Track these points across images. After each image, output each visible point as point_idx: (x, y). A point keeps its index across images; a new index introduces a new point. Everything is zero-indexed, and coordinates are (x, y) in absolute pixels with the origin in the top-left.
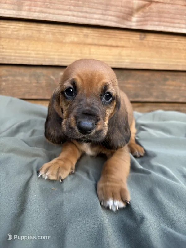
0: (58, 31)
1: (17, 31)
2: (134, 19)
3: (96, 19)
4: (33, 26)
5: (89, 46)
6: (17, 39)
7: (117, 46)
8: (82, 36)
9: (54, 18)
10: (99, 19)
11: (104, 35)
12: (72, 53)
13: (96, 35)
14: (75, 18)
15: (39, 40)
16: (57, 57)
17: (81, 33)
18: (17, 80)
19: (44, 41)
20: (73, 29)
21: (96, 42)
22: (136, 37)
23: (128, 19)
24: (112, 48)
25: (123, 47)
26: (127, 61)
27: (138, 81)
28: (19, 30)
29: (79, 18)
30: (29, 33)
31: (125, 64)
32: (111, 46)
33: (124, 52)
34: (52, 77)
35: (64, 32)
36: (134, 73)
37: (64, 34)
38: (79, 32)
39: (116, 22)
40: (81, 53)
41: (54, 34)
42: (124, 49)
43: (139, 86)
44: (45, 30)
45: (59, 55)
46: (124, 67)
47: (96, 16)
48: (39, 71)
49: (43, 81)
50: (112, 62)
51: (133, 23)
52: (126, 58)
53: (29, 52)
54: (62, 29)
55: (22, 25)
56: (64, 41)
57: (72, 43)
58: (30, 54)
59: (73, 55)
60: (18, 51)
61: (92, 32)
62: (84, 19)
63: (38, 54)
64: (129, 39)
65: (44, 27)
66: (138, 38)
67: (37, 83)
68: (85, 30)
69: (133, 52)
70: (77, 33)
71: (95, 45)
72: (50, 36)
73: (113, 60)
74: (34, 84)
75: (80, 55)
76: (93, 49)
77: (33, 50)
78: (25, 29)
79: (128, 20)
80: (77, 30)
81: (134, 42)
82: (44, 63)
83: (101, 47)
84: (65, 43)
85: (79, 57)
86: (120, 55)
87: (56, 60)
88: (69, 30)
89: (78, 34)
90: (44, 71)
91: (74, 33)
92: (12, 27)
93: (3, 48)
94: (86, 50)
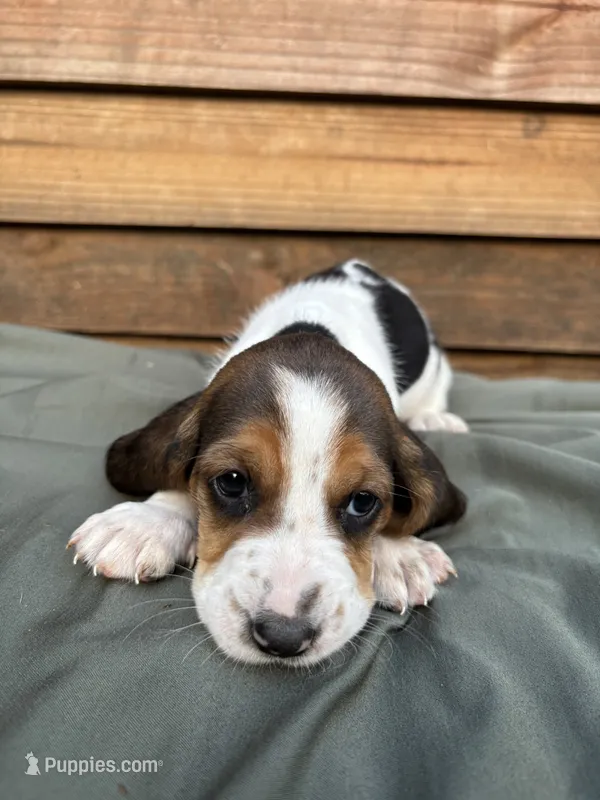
0: (245, 121)
1: (120, 125)
2: (503, 66)
3: (368, 74)
4: (170, 108)
5: (346, 164)
6: (121, 148)
7: (441, 163)
8: (322, 132)
9: (232, 80)
10: (379, 74)
11: (397, 128)
12: (287, 186)
13: (370, 127)
14: (298, 75)
15: (184, 148)
16: (237, 201)
17: (319, 125)
18: (117, 276)
19: (202, 150)
20: (294, 112)
21: (368, 149)
22: (511, 127)
23: (481, 68)
24: (423, 169)
25: (461, 163)
26: (476, 210)
27: (518, 281)
28: (128, 122)
29: (310, 76)
30: (157, 128)
31: (468, 219)
32: (421, 162)
33: (466, 179)
34: (223, 265)
35: (266, 121)
36: (501, 251)
37: (266, 129)
38: (315, 120)
39: (438, 81)
40: (318, 187)
41: (231, 128)
42: (466, 169)
43: (522, 295)
44: (204, 118)
45: (246, 196)
46: (464, 229)
47: (367, 66)
48: (181, 245)
49: (195, 280)
50: (423, 214)
51: (498, 82)
52: (473, 199)
53: (153, 186)
54: (257, 113)
55: (135, 107)
56: (263, 149)
57: (291, 155)
58: (156, 192)
59: (291, 192)
60: (121, 186)
61: (356, 118)
62: (329, 77)
63: (181, 193)
64: (483, 136)
65: (201, 111)
66: (519, 133)
67: (178, 284)
68: (334, 115)
69: (497, 178)
70: (307, 123)
71: (367, 159)
72: (221, 137)
73: (425, 208)
74: (168, 289)
75: (313, 193)
76: (359, 173)
77: (167, 182)
78: (145, 120)
79: (476, 72)
80: (308, 114)
81: (500, 146)
82: (199, 222)
83: (384, 167)
84: (268, 156)
85: (310, 199)
86: (452, 190)
87: (236, 211)
88: (281, 115)
89: (309, 128)
90: (200, 247)
91: (296, 123)
92: (107, 113)
93: (78, 178)
94: (334, 177)
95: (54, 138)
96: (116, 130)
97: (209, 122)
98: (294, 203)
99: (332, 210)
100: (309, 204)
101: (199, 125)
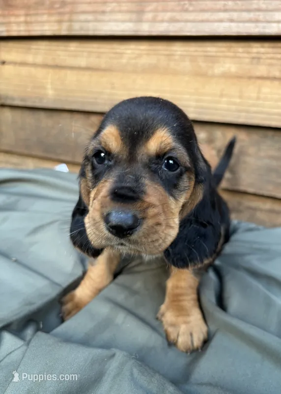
0: (202, 54)
1: (135, 58)
4: (161, 47)
5: (259, 82)
8: (247, 60)
9: (194, 30)
12: (222, 95)
14: (233, 25)
16: (193, 104)
17: (246, 55)
19: (175, 73)
20: (231, 47)
28: (139, 56)
29: (241, 25)
35: (214, 54)
37: (212, 59)
38: (243, 52)
40: (240, 97)
41: (193, 59)
44: (179, 53)
45: (197, 101)
54: (209, 49)
55: (144, 47)
56: (210, 72)
57: (226, 76)
59: (224, 99)
62: (252, 25)
65: (178, 48)
68: (257, 48)
70: (238, 55)
72: (187, 65)
75: (238, 100)
76: (267, 88)
78: (148, 55)
80: (239, 48)
84: (213, 76)
85: (235, 104)
87: (191, 109)
89: (239, 57)
91: (231, 54)
92: (129, 52)
93: (113, 88)
94: (251, 90)
95: (103, 66)
96: (133, 61)
97: (181, 55)
98: (225, 106)
99: (247, 112)
100: (233, 107)
101: (177, 57)
